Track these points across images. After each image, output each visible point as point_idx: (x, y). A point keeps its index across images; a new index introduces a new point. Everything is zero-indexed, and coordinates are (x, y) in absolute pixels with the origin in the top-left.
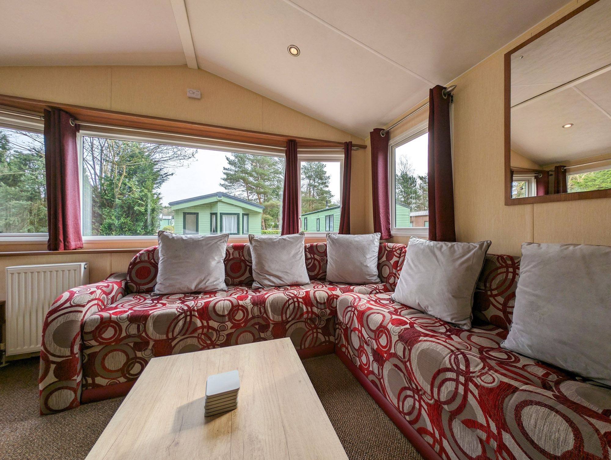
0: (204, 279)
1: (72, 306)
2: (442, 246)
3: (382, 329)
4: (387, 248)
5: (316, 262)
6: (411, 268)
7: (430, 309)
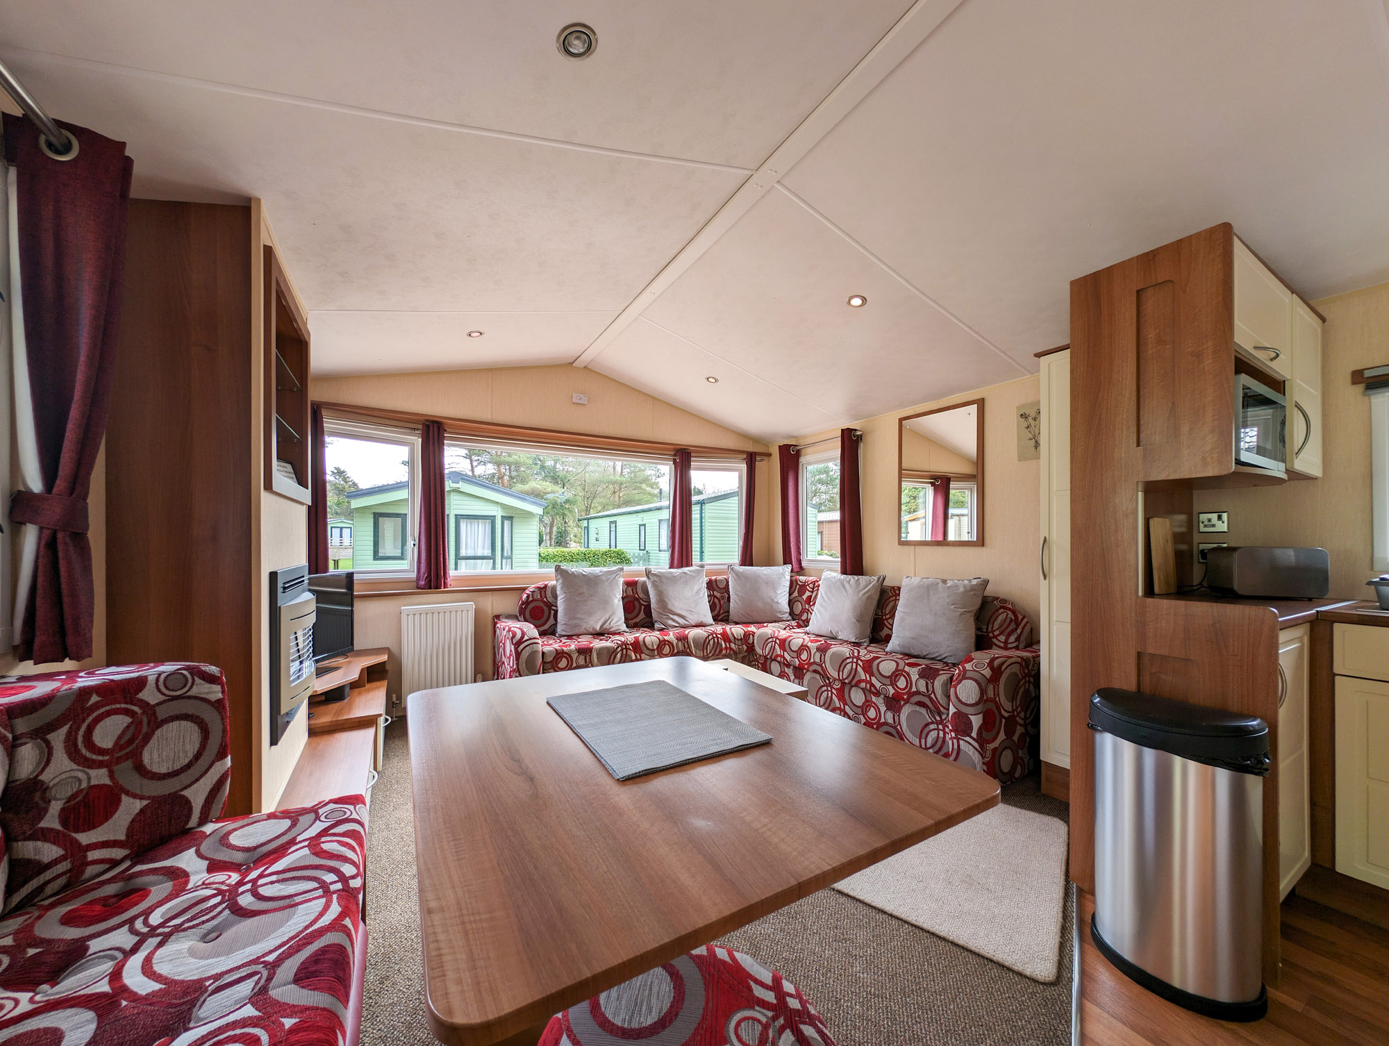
0: (608, 619)
1: (531, 639)
2: (850, 580)
3: (803, 647)
4: (799, 582)
5: (716, 600)
6: (824, 600)
7: (840, 633)
